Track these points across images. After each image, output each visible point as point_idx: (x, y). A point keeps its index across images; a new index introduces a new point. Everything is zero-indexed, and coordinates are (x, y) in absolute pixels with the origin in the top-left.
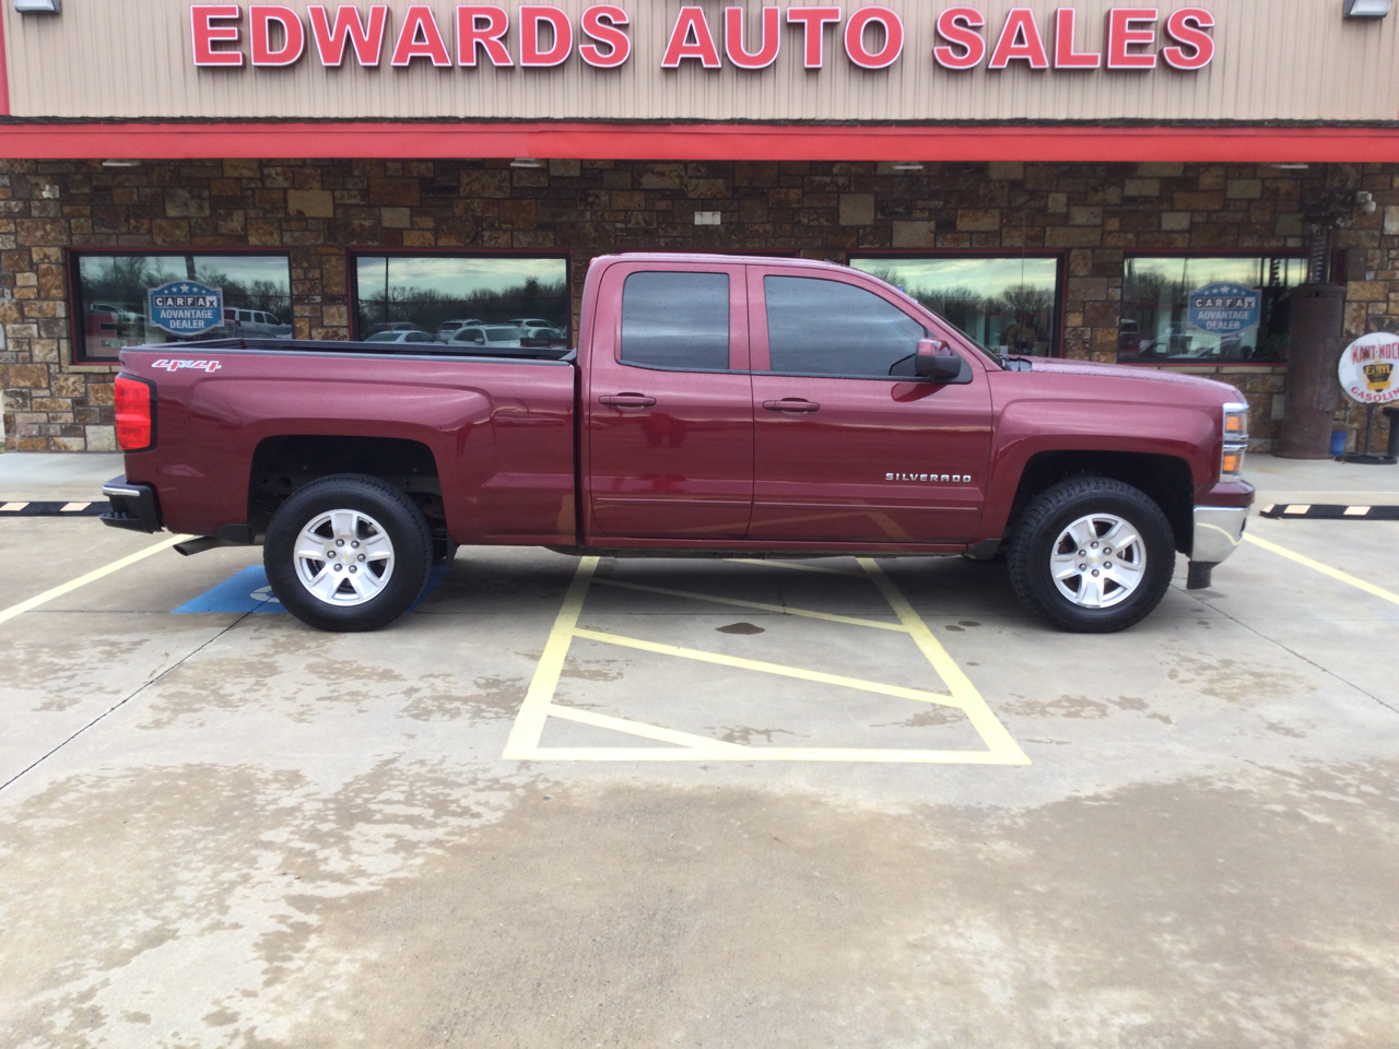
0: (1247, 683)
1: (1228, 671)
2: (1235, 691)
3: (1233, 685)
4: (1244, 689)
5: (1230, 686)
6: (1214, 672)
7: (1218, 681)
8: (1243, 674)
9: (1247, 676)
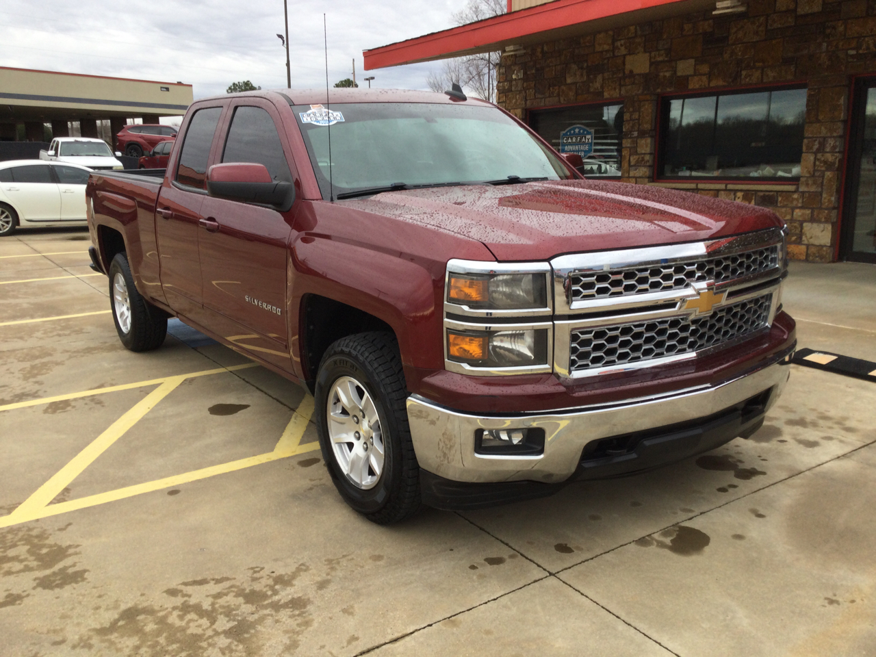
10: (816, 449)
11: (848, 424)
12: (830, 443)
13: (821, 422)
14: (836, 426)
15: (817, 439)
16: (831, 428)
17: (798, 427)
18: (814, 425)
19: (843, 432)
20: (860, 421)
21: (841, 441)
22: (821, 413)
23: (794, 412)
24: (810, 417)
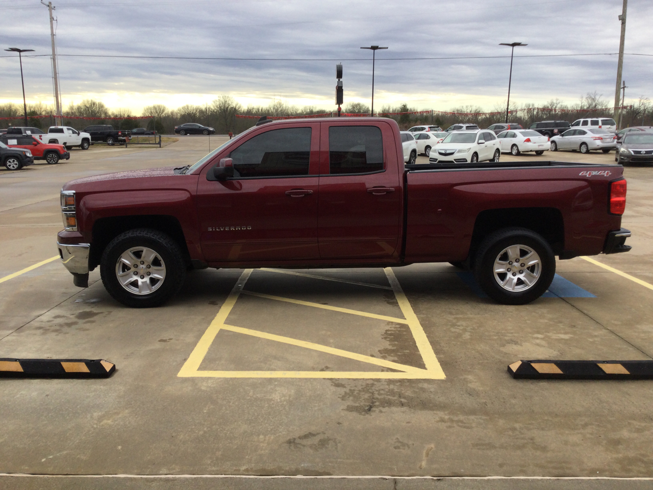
10: (54, 316)
11: (41, 331)
12: (47, 320)
13: (58, 328)
14: (48, 328)
15: (55, 320)
16: (51, 326)
17: (69, 322)
18: (61, 325)
19: (42, 326)
20: (35, 334)
21: (42, 322)
22: (60, 333)
23: (77, 329)
24: (66, 329)
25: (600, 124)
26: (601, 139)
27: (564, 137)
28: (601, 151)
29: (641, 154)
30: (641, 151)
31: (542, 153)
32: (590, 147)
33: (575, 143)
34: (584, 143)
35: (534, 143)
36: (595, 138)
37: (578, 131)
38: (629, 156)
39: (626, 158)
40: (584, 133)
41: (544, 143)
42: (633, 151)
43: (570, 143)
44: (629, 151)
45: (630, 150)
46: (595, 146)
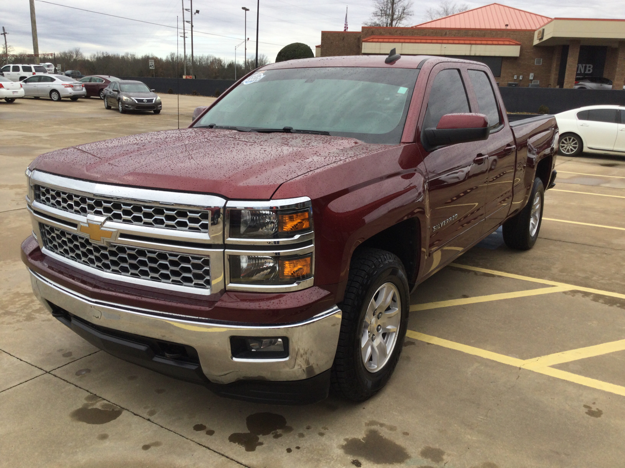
0: (12, 306)
1: (27, 311)
2: (17, 300)
3: (19, 303)
4: (12, 302)
5: (21, 302)
6: (34, 308)
7: (29, 303)
8: (17, 312)
9: (14, 310)
25: (34, 70)
26: (71, 86)
27: (28, 83)
28: (69, 99)
29: (144, 102)
30: (143, 100)
31: (14, 100)
32: (62, 94)
33: (43, 90)
34: (54, 90)
35: (8, 89)
36: (66, 86)
37: (42, 77)
38: (133, 104)
39: (130, 106)
40: (52, 80)
41: (18, 89)
42: (136, 99)
43: (38, 90)
44: (133, 100)
45: (133, 98)
46: (67, 94)
